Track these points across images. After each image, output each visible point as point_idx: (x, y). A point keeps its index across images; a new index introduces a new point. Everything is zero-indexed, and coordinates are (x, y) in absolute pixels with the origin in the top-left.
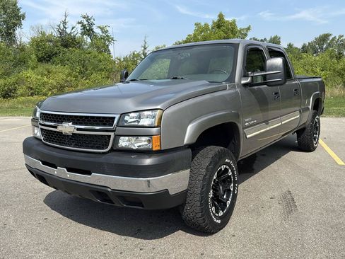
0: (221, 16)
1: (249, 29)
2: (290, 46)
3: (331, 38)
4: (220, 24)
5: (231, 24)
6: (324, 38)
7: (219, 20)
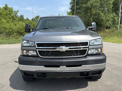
0: (6, 5)
1: (18, 11)
2: (27, 19)
3: (40, 17)
4: (6, 8)
5: (11, 9)
6: (38, 17)
7: (6, 7)
